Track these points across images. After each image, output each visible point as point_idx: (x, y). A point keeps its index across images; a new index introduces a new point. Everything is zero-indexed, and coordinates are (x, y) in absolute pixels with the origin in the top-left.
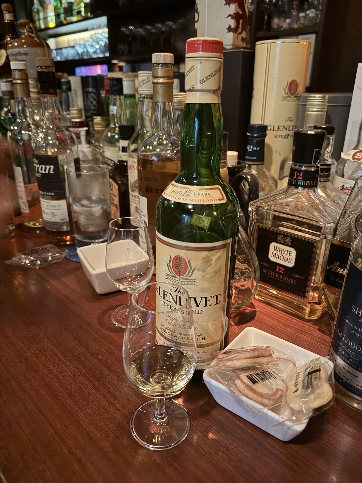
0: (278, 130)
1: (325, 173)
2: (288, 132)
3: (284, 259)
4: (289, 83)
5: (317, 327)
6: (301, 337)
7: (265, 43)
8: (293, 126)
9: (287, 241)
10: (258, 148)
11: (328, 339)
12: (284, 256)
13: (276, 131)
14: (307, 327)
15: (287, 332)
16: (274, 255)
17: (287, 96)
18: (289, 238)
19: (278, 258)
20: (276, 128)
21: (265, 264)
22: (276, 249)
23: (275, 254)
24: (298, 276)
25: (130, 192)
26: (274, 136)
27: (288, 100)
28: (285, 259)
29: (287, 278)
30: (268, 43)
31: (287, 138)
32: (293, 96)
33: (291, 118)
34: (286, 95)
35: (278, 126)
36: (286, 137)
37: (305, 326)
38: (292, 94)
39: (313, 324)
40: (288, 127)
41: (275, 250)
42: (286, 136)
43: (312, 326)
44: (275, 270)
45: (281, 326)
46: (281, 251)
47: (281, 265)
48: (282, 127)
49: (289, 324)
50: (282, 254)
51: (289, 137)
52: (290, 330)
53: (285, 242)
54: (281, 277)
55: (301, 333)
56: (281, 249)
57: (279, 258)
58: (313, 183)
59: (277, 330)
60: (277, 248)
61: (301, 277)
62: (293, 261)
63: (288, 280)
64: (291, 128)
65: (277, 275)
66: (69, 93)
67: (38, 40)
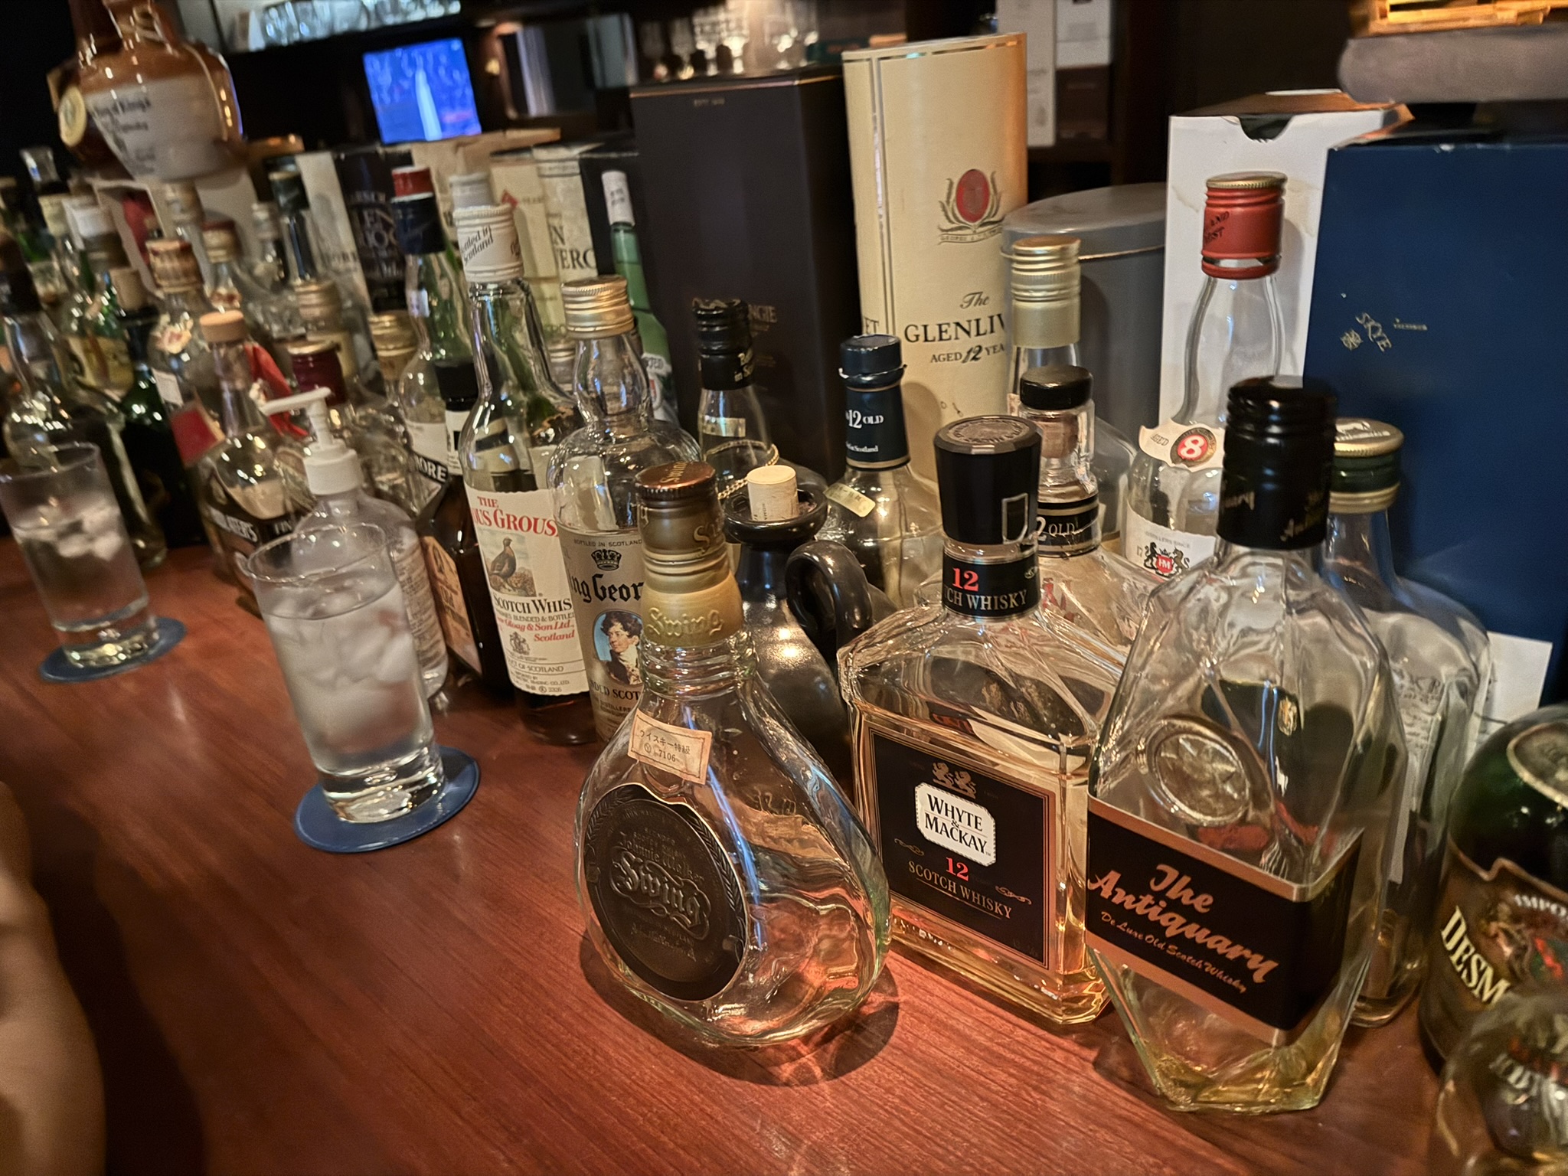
0: (941, 339)
1: (1076, 529)
2: (974, 341)
3: (961, 838)
4: (956, 181)
5: (1092, 1055)
6: (1036, 1106)
7: (861, 60)
8: (991, 318)
9: (961, 782)
10: (879, 419)
11: (1123, 1104)
12: (961, 828)
13: (934, 340)
14: (1059, 1056)
15: (994, 1087)
16: (933, 823)
17: (954, 226)
18: (967, 778)
19: (944, 833)
20: (933, 332)
21: (910, 847)
22: (934, 804)
23: (935, 819)
24: (1011, 895)
25: (491, 590)
26: (931, 357)
27: (961, 240)
28: (968, 839)
29: (981, 899)
30: (868, 60)
31: (975, 358)
32: (978, 223)
33: (981, 293)
34: (950, 221)
35: (940, 326)
36: (972, 355)
37: (1052, 1055)
38: (974, 220)
39: (1081, 1045)
40: (974, 324)
41: (933, 809)
42: (969, 352)
43: (1076, 1048)
44: (942, 870)
45: (975, 1061)
46: (950, 813)
47: (958, 858)
48: (953, 326)
49: (1001, 1050)
50: (953, 823)
51: (984, 351)
52: (1003, 1076)
53: (955, 785)
54: (965, 892)
55: (1035, 1088)
56: (950, 808)
57: (950, 834)
58: (1018, 599)
59: (960, 1084)
60: (936, 802)
61: (1023, 899)
62: (990, 847)
63: (986, 904)
64: (985, 326)
65: (952, 886)
66: (304, 213)
67: (177, 54)
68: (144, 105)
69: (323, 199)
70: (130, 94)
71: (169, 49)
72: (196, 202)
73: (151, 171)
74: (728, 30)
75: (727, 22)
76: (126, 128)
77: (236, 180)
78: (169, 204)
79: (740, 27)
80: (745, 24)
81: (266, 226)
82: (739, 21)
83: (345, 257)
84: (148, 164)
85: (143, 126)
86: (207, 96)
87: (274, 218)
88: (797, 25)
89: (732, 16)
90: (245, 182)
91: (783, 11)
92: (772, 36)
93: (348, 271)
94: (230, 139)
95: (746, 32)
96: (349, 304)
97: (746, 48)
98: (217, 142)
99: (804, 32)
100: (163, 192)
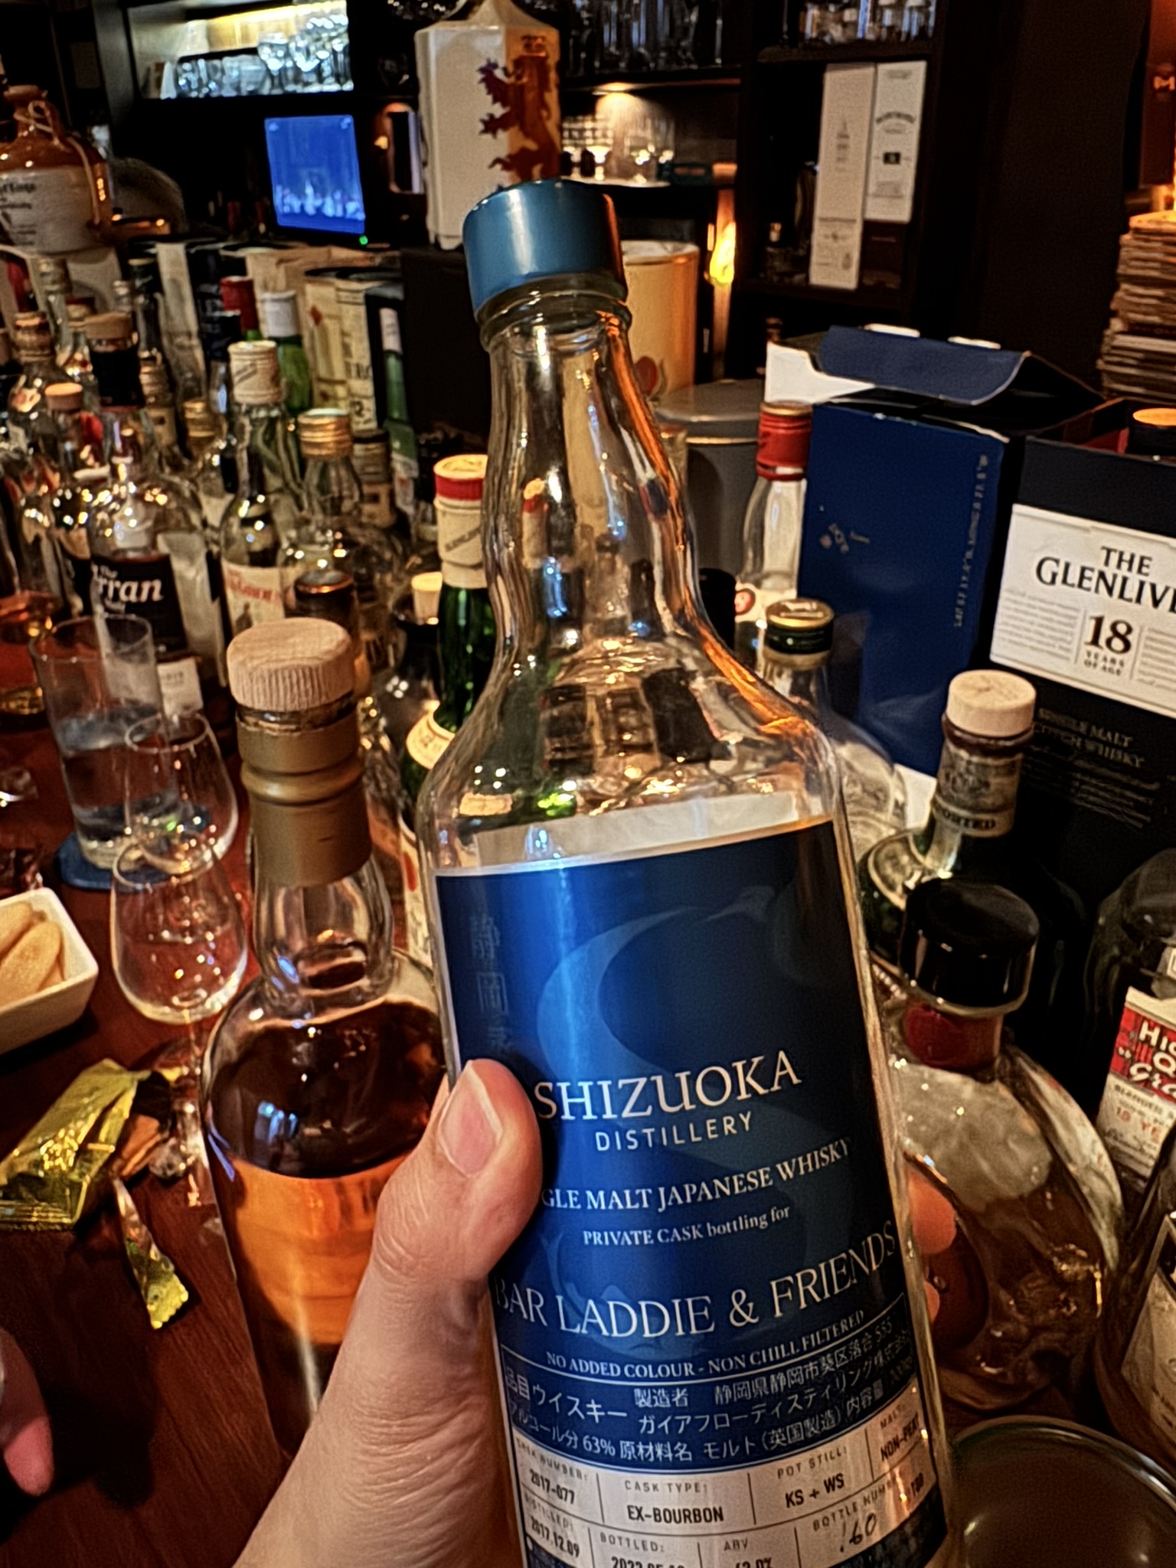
66: (158, 296)
67: (62, 147)
68: (29, 188)
69: (175, 282)
70: (19, 177)
71: (56, 142)
72: (66, 276)
73: (31, 243)
74: (594, 138)
75: (594, 130)
76: (13, 206)
77: (103, 258)
78: (43, 274)
79: (605, 136)
80: (610, 134)
81: (125, 300)
82: (605, 129)
83: (189, 335)
84: (30, 238)
85: (26, 206)
86: (84, 185)
87: (134, 293)
88: (655, 144)
89: (599, 125)
90: (112, 259)
91: (644, 127)
92: (632, 149)
93: (191, 348)
94: (101, 222)
95: (610, 141)
96: (189, 375)
97: (608, 156)
98: (90, 225)
99: (660, 151)
100: (39, 265)
